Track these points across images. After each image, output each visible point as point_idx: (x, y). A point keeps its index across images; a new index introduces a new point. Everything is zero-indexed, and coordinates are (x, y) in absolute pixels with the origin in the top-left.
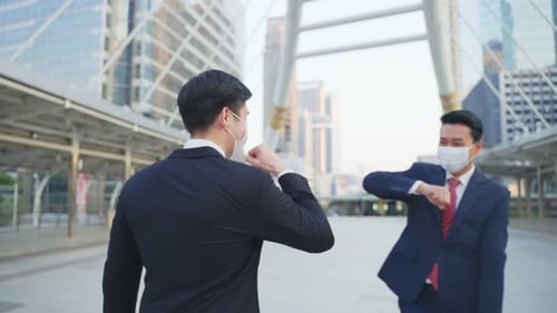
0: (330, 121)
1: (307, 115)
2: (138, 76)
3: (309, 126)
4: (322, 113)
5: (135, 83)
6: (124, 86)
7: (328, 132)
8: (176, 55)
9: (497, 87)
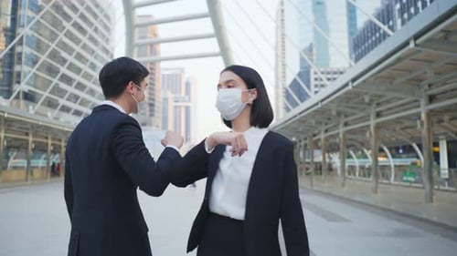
0: (189, 101)
1: (170, 95)
2: (20, 63)
3: (171, 104)
4: (183, 94)
5: (17, 68)
6: (7, 70)
7: (187, 109)
8: (53, 46)
9: (309, 87)
